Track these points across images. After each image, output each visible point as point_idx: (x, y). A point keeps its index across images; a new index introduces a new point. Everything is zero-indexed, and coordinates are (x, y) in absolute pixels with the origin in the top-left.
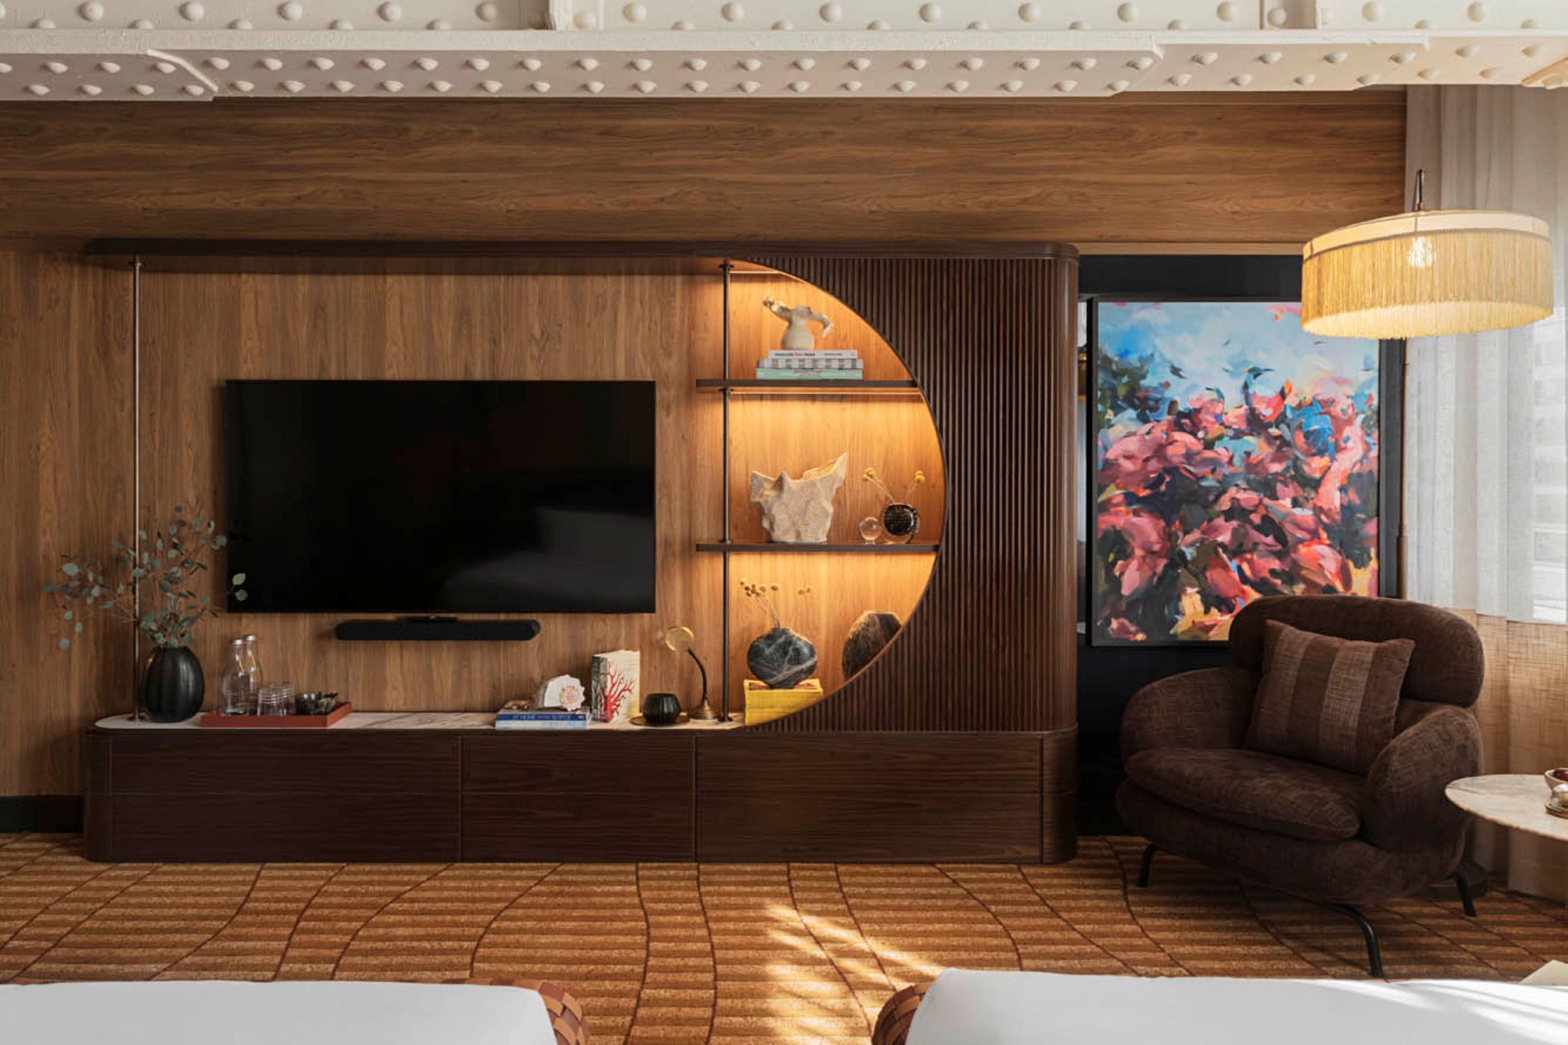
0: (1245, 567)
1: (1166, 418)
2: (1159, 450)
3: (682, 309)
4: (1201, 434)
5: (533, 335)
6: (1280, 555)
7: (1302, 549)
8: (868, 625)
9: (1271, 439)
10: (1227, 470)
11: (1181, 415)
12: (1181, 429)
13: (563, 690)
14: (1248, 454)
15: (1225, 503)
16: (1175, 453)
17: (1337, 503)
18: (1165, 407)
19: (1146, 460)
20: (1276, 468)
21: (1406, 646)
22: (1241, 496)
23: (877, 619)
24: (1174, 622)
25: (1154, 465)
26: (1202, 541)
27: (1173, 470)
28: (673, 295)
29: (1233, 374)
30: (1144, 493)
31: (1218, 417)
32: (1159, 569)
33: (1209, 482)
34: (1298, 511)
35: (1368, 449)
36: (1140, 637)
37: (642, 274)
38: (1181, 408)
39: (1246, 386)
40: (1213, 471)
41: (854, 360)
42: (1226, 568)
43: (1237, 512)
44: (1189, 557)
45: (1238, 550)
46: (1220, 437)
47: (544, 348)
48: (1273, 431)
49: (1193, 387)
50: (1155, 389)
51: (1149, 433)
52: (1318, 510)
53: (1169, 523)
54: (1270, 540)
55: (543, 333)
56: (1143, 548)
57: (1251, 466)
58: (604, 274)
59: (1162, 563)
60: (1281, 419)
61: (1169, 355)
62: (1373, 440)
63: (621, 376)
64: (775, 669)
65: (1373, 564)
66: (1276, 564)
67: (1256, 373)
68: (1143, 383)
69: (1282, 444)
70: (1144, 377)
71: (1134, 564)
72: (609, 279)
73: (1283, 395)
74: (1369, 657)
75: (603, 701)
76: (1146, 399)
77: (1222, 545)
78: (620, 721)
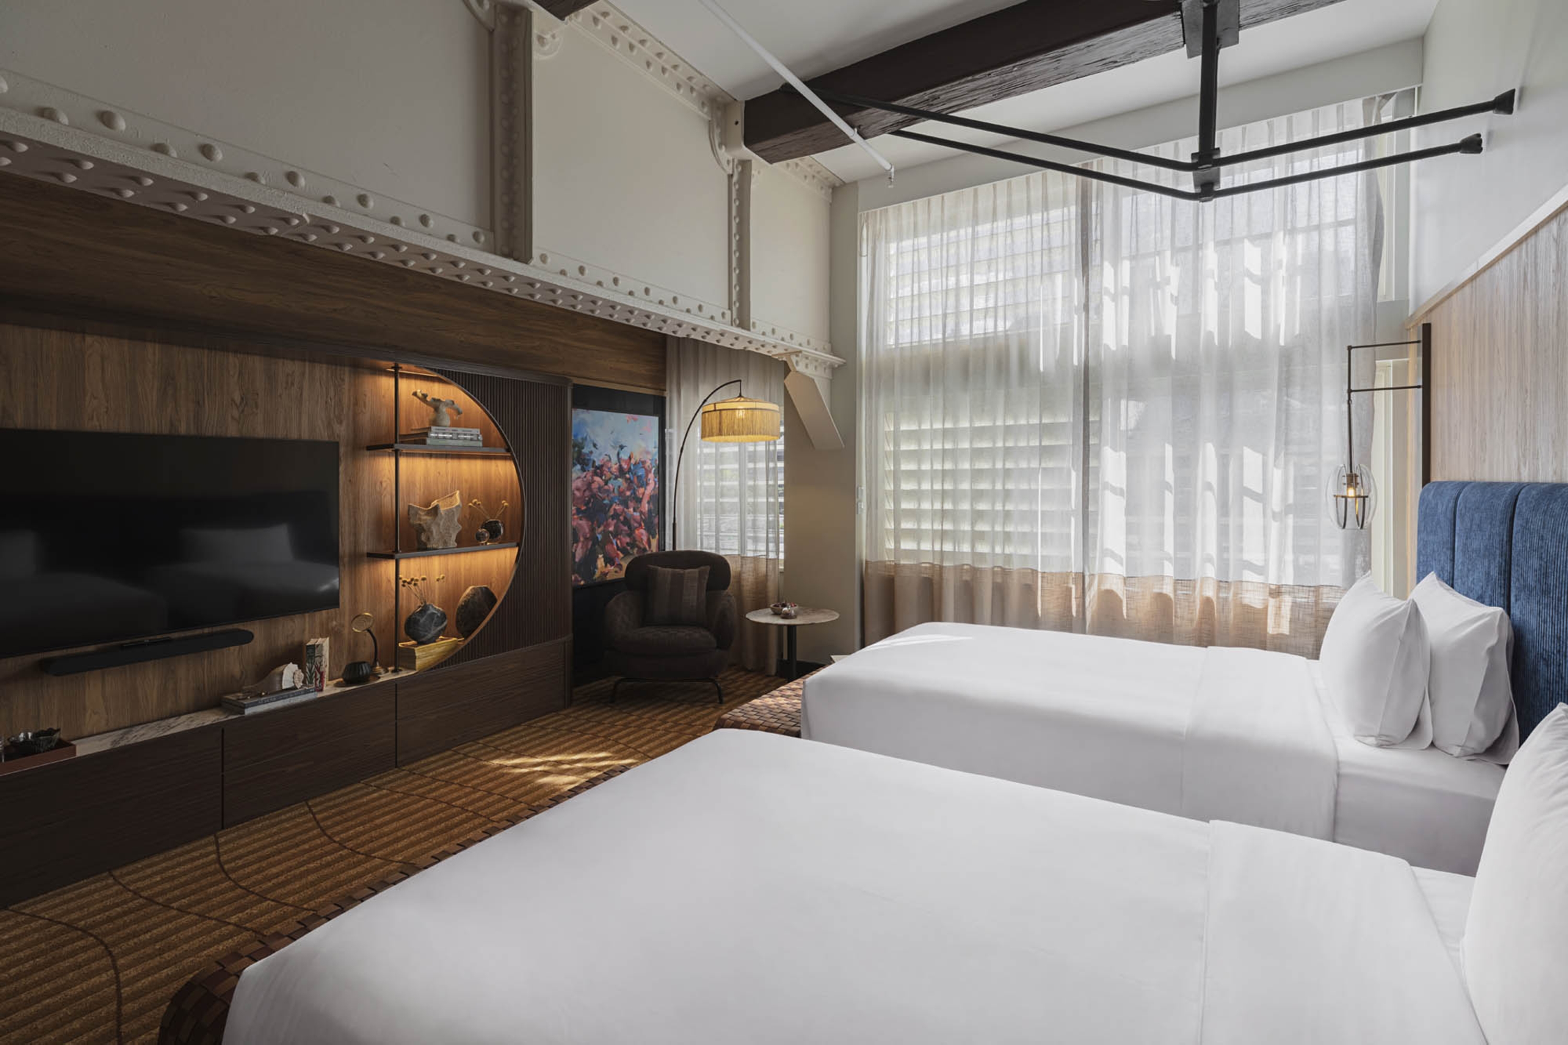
0: (618, 542)
1: (592, 469)
2: (589, 485)
3: (349, 390)
4: (604, 478)
5: (233, 400)
6: (630, 535)
7: (637, 532)
8: (474, 595)
9: (627, 480)
10: (612, 495)
11: (597, 468)
12: (597, 475)
13: (294, 674)
14: (619, 487)
15: (612, 513)
16: (595, 486)
17: (647, 509)
18: (591, 464)
19: (585, 491)
20: (628, 493)
21: (708, 568)
22: (617, 508)
23: (479, 590)
24: (594, 573)
25: (587, 493)
26: (604, 531)
27: (593, 496)
28: (343, 380)
29: (614, 447)
30: (584, 508)
31: (609, 468)
32: (589, 546)
33: (606, 502)
34: (635, 514)
35: (655, 484)
36: (582, 583)
37: (320, 362)
38: (597, 464)
39: (618, 454)
40: (608, 495)
41: (478, 435)
42: (612, 543)
43: (616, 516)
44: (600, 539)
45: (616, 534)
46: (610, 479)
47: (243, 411)
48: (627, 476)
49: (600, 454)
50: (588, 454)
51: (585, 477)
52: (641, 513)
53: (593, 523)
54: (626, 528)
55: (242, 399)
56: (583, 536)
57: (621, 493)
58: (293, 359)
59: (590, 543)
60: (629, 470)
61: (593, 438)
62: (656, 480)
63: (305, 436)
64: (427, 631)
65: (657, 536)
66: (628, 540)
67: (622, 447)
68: (583, 451)
69: (629, 481)
70: (583, 448)
71: (580, 545)
72: (297, 363)
73: (630, 458)
74: (697, 576)
75: (318, 676)
76: (585, 459)
77: (611, 532)
78: (329, 689)
